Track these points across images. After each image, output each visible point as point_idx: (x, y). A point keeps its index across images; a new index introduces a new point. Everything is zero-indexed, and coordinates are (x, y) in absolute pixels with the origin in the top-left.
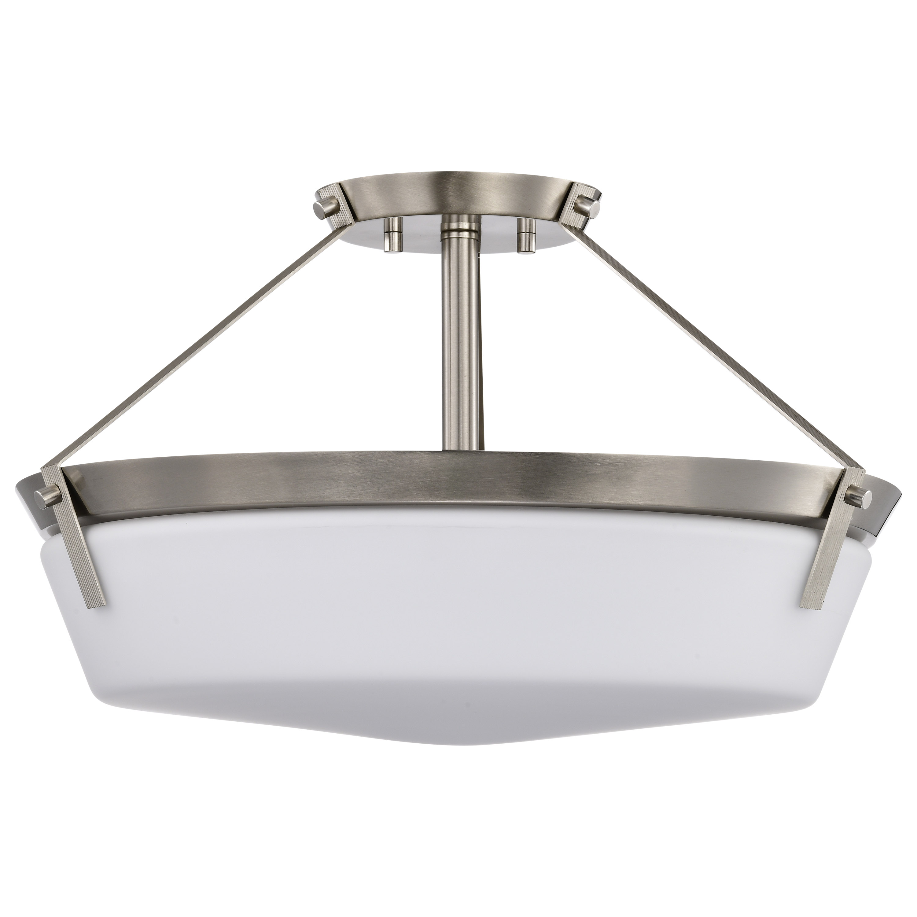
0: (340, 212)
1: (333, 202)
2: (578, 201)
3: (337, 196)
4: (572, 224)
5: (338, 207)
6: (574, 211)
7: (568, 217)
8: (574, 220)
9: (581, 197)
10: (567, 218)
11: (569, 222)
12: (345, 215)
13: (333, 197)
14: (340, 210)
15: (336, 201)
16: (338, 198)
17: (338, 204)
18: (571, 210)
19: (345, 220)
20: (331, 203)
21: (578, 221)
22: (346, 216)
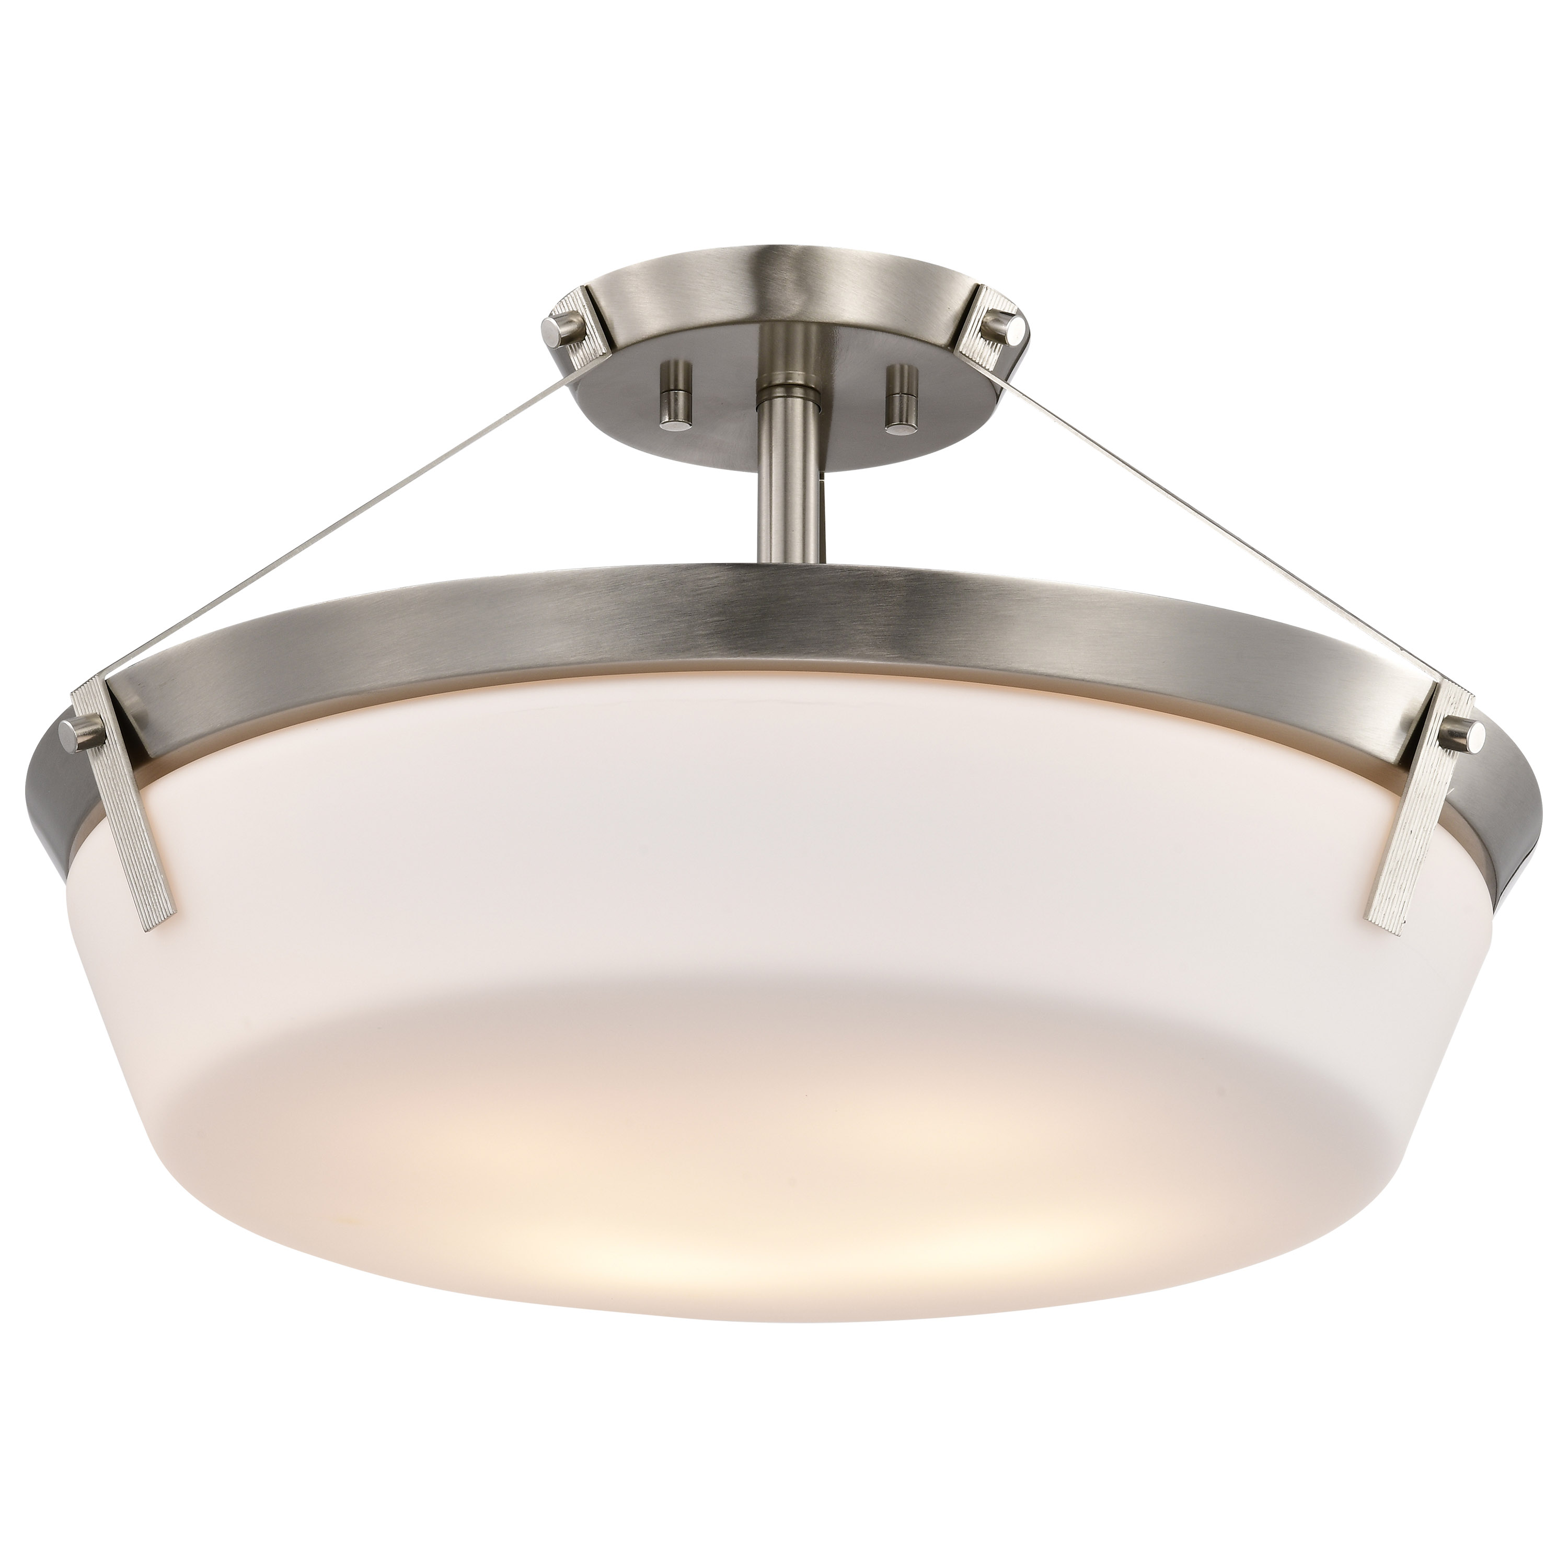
0: (586, 337)
1: (575, 320)
2: (988, 318)
3: (582, 309)
4: (978, 359)
5: (583, 329)
6: (982, 337)
7: (972, 343)
8: (981, 352)
9: (991, 312)
10: (969, 345)
11: (972, 354)
12: (595, 340)
13: (575, 313)
14: (586, 334)
15: (580, 319)
16: (584, 312)
17: (584, 324)
18: (976, 333)
19: (594, 350)
20: (571, 322)
21: (988, 356)
22: (596, 342)
